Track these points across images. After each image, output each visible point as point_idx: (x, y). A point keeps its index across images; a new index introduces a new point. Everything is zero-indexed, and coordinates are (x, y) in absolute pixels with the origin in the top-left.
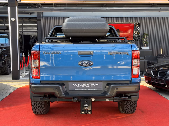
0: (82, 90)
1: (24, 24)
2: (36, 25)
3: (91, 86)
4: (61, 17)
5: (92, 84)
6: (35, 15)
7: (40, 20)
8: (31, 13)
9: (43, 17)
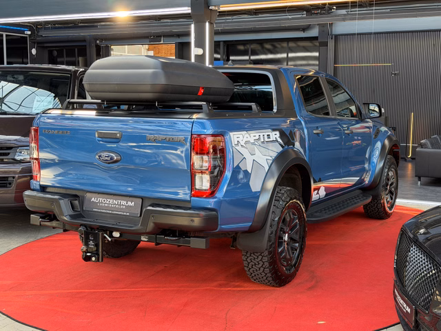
0: (104, 211)
1: (291, 55)
2: (317, 54)
3: (120, 205)
4: (375, 33)
5: (123, 202)
6: (314, 32)
7: (325, 44)
8: (304, 29)
9: (332, 35)
